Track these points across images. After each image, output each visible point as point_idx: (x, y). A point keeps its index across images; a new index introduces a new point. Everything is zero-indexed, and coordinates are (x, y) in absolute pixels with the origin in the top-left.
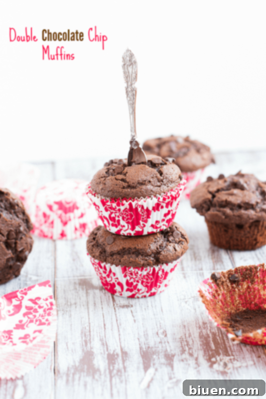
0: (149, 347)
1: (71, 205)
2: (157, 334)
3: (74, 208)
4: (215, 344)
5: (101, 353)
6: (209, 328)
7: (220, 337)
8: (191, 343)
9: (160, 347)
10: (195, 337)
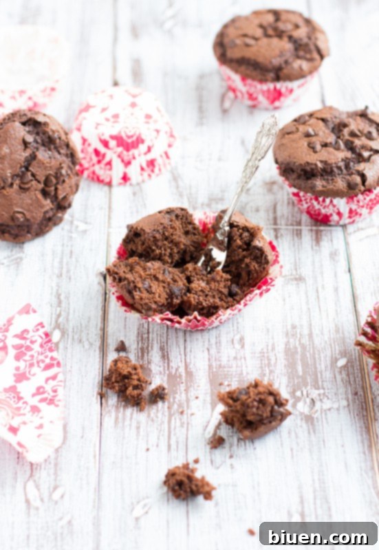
0: (220, 366)
1: (134, 139)
2: (233, 341)
3: (139, 141)
4: (302, 366)
5: (161, 373)
6: (299, 336)
7: (310, 354)
8: (273, 362)
9: (234, 366)
10: (279, 352)
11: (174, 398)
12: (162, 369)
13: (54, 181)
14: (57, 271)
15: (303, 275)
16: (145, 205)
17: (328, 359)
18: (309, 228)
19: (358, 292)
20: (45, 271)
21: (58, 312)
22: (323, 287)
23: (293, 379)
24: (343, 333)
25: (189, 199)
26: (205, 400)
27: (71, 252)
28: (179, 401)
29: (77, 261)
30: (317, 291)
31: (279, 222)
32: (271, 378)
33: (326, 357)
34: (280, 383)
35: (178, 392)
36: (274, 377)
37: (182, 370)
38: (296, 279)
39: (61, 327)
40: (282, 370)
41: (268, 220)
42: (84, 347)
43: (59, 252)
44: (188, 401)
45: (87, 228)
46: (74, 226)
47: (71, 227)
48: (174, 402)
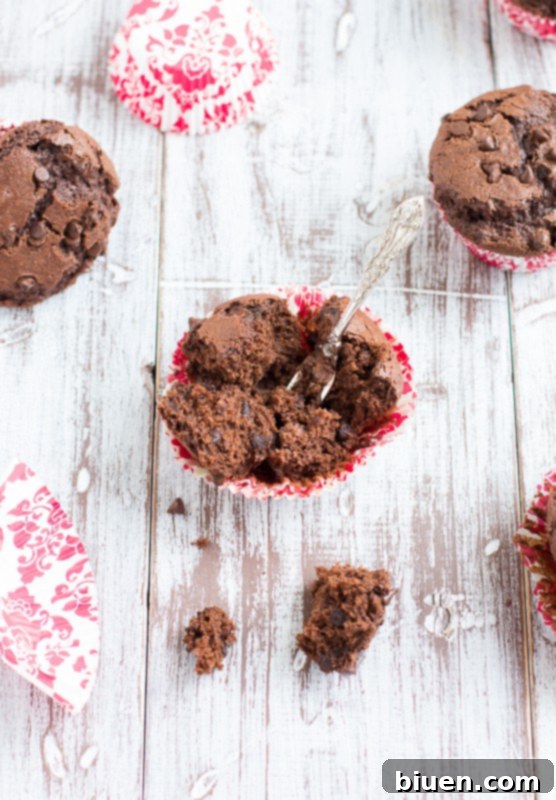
0: (318, 545)
1: (200, 77)
2: (338, 500)
3: (207, 79)
4: (436, 552)
5: (233, 554)
6: (433, 497)
7: (448, 530)
8: (394, 542)
9: (339, 546)
10: (403, 524)
11: (252, 599)
12: (234, 547)
13: (80, 229)
14: (82, 360)
15: (444, 384)
16: (214, 236)
17: (474, 540)
18: (458, 294)
19: (524, 421)
20: (65, 358)
21: (85, 437)
22: (473, 410)
23: (422, 573)
24: (497, 496)
25: (280, 228)
26: (295, 605)
27: (104, 324)
28: (259, 604)
29: (113, 342)
30: (464, 416)
31: (413, 281)
32: (390, 570)
33: (470, 536)
34: (402, 581)
35: (258, 587)
36: (394, 568)
37: (264, 550)
38: (434, 391)
39: (90, 464)
40: (406, 557)
41: (398, 275)
42: (123, 502)
43: (86, 323)
44: (271, 605)
45: (127, 279)
46: (108, 274)
47: (104, 275)
48: (252, 606)
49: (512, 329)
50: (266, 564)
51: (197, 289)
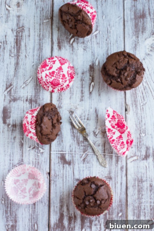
5: (66, 216)
11: (70, 226)
12: (67, 214)
15: (111, 177)
16: (62, 140)
17: (116, 213)
18: (115, 155)
19: (129, 185)
22: (117, 183)
24: (122, 203)
25: (77, 138)
26: (79, 227)
27: (38, 163)
28: (72, 227)
29: (40, 167)
30: (115, 184)
31: (105, 152)
32: (99, 219)
33: (116, 212)
35: (72, 224)
37: (73, 215)
38: (109, 178)
41: (102, 150)
42: (43, 205)
43: (34, 162)
44: (74, 227)
45: (43, 151)
46: (39, 150)
47: (38, 150)
48: (70, 227)
49: (127, 164)
50: (73, 218)
51: (59, 154)
